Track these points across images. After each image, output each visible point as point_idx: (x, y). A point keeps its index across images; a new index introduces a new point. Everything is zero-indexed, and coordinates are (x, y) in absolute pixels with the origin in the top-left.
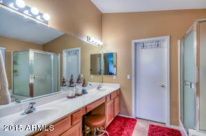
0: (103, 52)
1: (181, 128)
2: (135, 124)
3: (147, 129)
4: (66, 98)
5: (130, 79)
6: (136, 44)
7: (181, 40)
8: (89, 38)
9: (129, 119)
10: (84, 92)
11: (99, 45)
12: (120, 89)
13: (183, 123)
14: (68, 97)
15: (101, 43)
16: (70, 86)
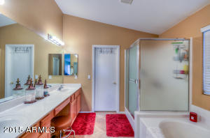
0: (64, 52)
1: (126, 112)
2: (95, 117)
3: (105, 118)
4: (23, 104)
5: (91, 79)
6: (95, 48)
7: (127, 49)
8: (50, 37)
9: (90, 114)
10: (46, 95)
11: (60, 45)
12: (81, 89)
13: (128, 108)
14: (26, 103)
15: (63, 44)
16: (29, 89)
